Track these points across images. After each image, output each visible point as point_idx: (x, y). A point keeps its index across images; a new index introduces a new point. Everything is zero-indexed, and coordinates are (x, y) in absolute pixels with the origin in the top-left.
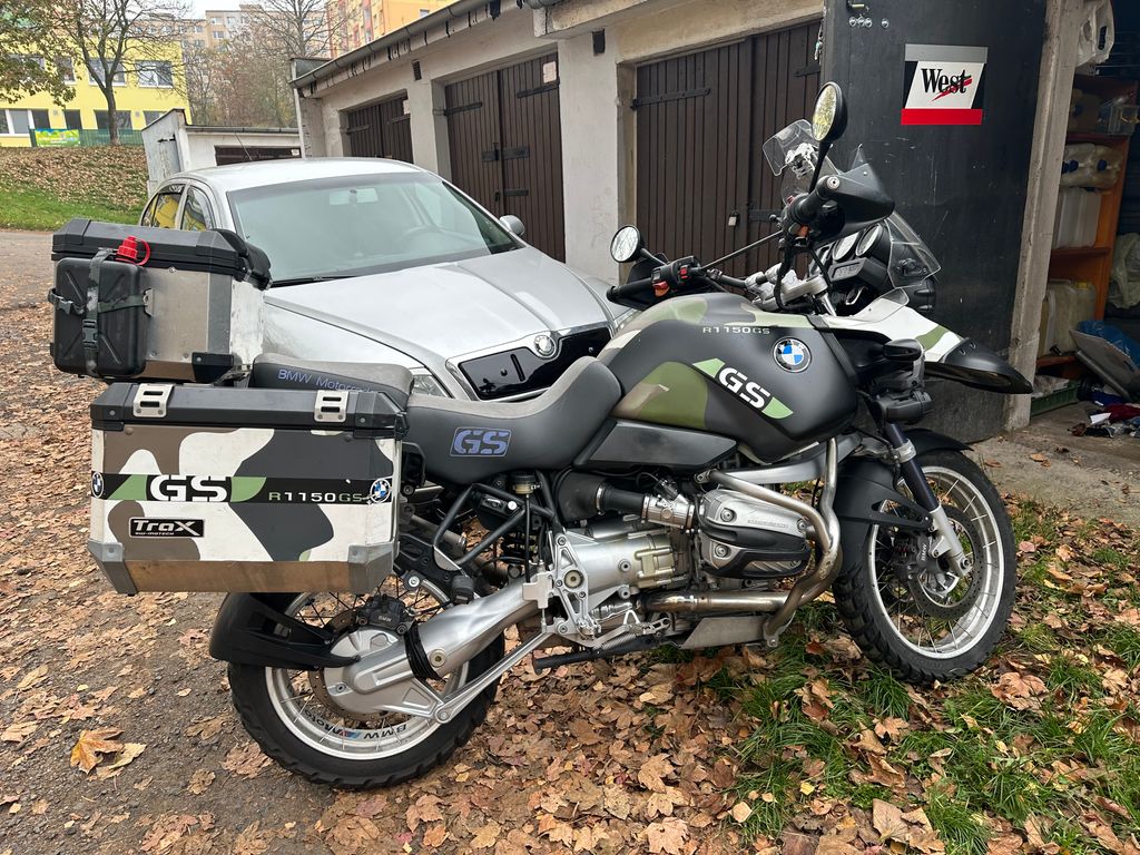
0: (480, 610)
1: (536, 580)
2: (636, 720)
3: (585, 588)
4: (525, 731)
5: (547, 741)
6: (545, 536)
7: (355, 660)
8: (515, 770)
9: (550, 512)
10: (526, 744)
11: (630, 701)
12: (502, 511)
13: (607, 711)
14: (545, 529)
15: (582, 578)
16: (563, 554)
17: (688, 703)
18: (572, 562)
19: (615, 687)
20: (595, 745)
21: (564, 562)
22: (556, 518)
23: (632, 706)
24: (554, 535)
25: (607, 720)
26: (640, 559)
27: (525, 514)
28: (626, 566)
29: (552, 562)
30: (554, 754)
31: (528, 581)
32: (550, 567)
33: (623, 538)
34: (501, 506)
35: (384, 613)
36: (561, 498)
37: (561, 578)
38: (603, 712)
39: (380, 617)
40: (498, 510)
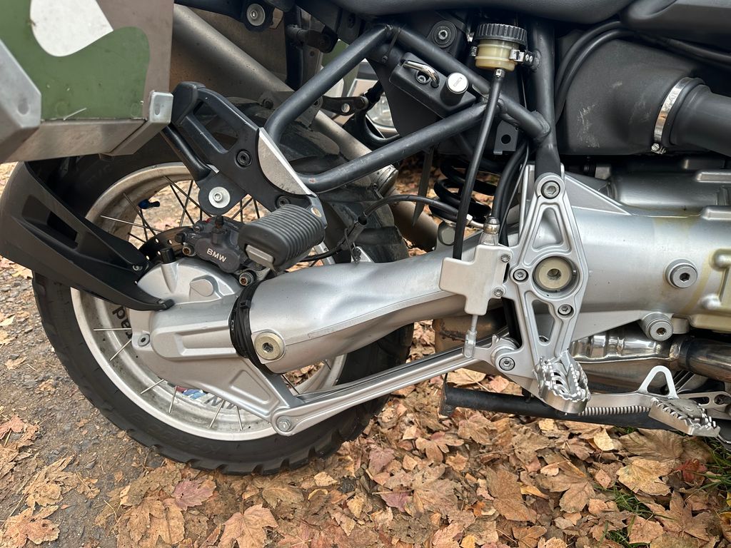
0: (359, 284)
1: (472, 258)
2: (596, 505)
3: (575, 299)
4: (424, 456)
5: (448, 485)
6: (517, 173)
7: (169, 305)
8: (389, 515)
9: (542, 122)
10: (418, 477)
11: (590, 465)
12: (434, 95)
13: (550, 471)
14: (521, 161)
15: (574, 278)
16: (546, 218)
17: (694, 514)
18: (561, 237)
19: (571, 436)
20: (519, 524)
21: (544, 234)
22: (551, 137)
23: (592, 476)
24: (536, 175)
25: (546, 485)
26: (724, 268)
27: (484, 114)
28: (685, 277)
29: (516, 230)
30: (453, 513)
31: (457, 256)
32: (512, 238)
33: (691, 215)
34: (434, 85)
35: (216, 246)
36: (574, 97)
37: (528, 265)
38: (544, 470)
39: (210, 251)
40: (426, 91)
